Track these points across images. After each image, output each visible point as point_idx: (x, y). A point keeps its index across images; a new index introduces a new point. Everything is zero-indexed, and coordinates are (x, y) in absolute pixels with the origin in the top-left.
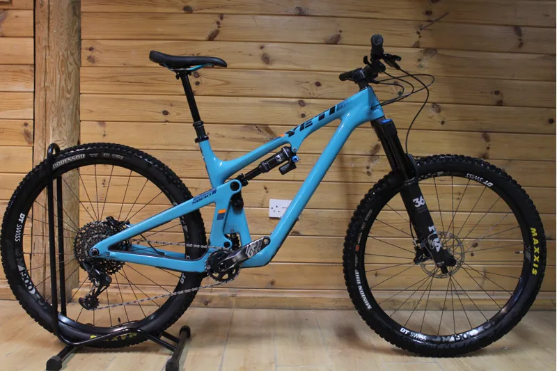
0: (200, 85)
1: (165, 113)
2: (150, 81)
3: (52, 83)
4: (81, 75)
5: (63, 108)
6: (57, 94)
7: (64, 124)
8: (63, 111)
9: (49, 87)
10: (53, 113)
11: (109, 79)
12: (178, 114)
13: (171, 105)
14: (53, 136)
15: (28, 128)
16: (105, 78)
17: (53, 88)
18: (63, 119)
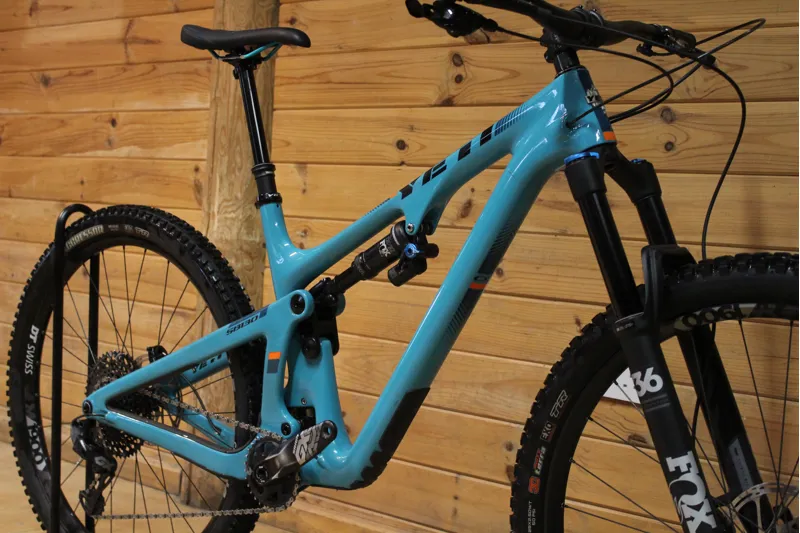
0: (464, 82)
1: (401, 145)
2: (378, 79)
3: (224, 90)
4: (277, 73)
5: (238, 139)
6: (231, 113)
7: (240, 169)
8: (238, 143)
9: (220, 98)
10: (223, 147)
11: (315, 80)
12: (423, 147)
13: (412, 129)
14: (220, 191)
15: (199, 176)
16: (307, 77)
17: (225, 101)
18: (238, 160)
